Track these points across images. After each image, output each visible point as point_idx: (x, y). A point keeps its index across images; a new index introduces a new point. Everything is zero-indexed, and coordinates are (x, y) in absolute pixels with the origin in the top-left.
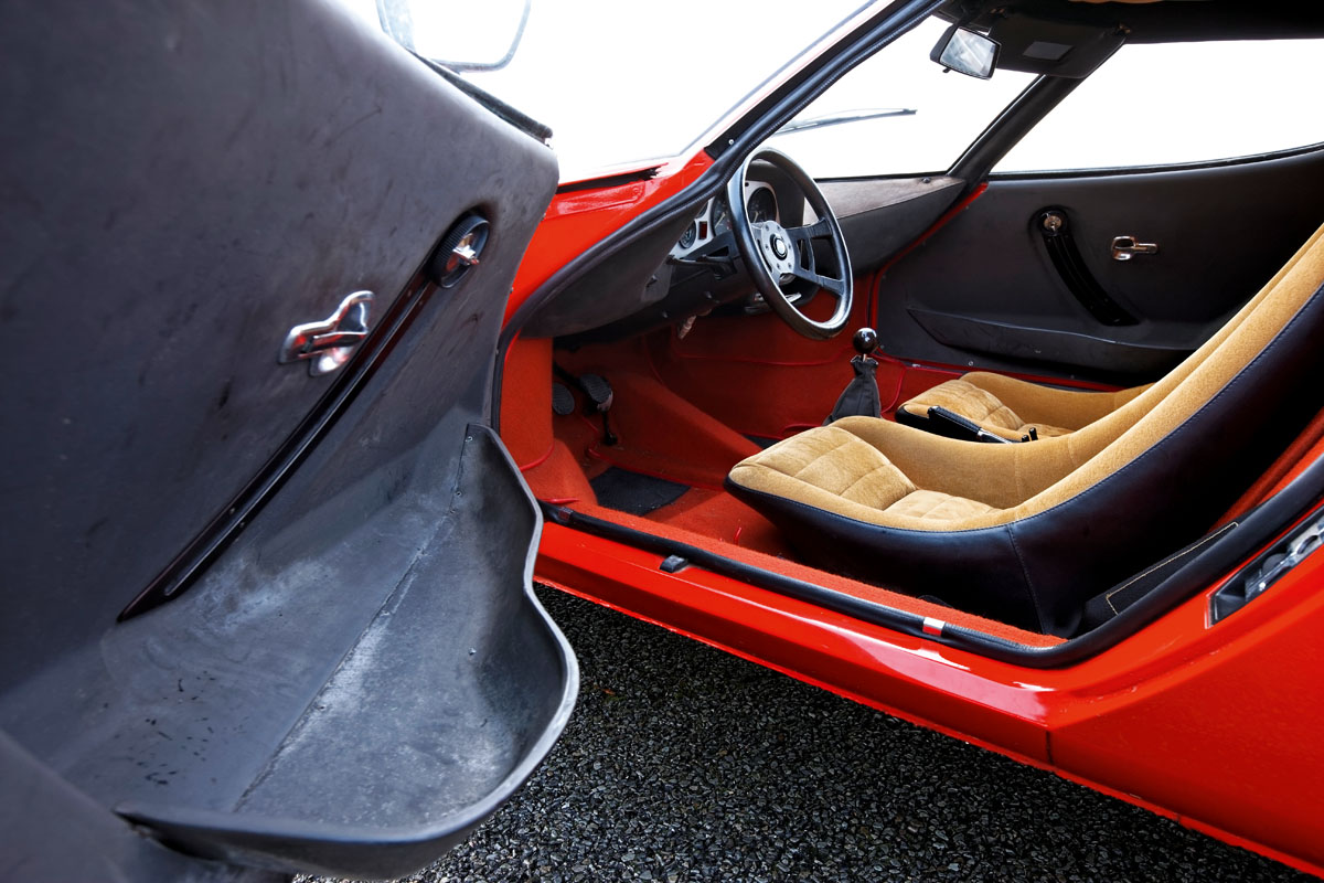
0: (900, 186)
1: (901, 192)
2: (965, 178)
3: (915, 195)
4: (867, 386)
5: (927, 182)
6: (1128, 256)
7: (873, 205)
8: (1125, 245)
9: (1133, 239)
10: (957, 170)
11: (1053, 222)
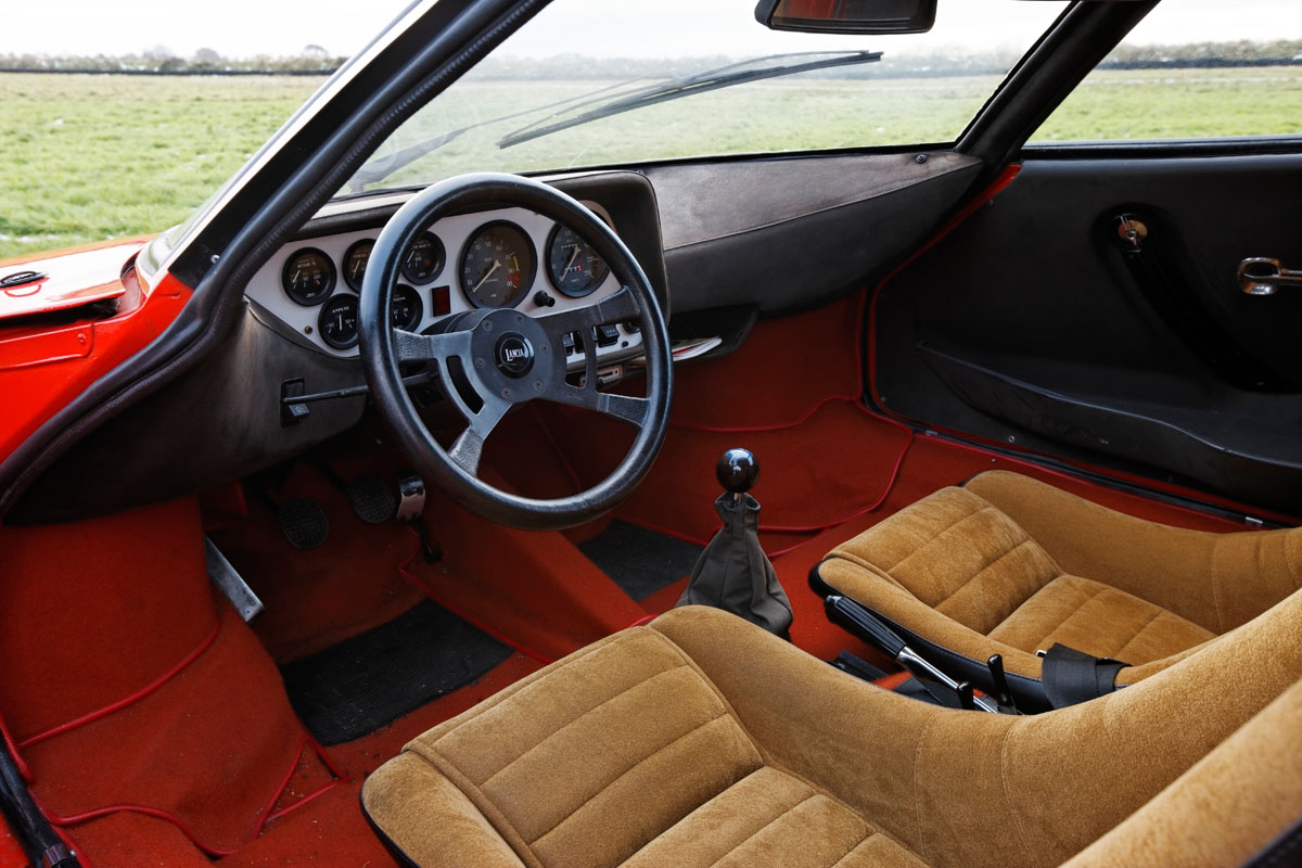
0: (877, 168)
1: (878, 179)
2: (980, 157)
3: (899, 185)
4: (738, 545)
5: (923, 161)
6: (1267, 290)
7: (830, 202)
8: (1262, 272)
9: (1276, 262)
10: (968, 143)
11: (1136, 229)
